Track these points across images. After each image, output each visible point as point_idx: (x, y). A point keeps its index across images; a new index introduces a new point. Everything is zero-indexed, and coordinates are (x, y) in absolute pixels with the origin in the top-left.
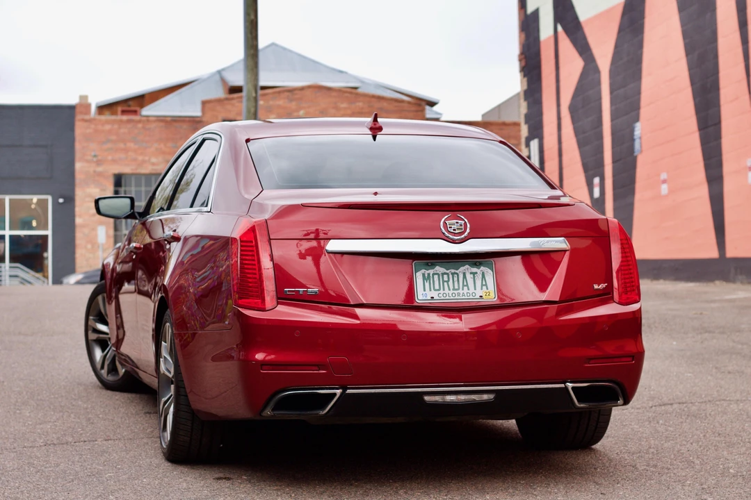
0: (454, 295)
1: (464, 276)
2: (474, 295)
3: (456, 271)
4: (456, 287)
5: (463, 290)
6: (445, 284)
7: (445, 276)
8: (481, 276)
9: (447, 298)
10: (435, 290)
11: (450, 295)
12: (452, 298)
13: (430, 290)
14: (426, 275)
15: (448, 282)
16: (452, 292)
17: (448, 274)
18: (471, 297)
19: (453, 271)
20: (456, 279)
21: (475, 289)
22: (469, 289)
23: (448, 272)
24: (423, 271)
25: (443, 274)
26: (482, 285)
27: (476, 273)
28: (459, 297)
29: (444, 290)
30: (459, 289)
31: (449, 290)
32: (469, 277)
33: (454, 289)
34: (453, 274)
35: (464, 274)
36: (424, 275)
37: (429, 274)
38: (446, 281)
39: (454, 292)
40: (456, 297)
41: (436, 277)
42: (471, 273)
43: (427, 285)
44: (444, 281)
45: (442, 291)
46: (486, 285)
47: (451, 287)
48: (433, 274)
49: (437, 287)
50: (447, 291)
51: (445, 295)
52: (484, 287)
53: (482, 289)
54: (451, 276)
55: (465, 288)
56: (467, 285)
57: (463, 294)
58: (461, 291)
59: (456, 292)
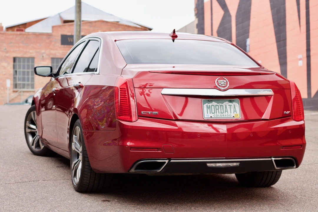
0: (221, 116)
1: (226, 107)
2: (230, 115)
4: (222, 112)
5: (225, 113)
6: (217, 110)
7: (217, 107)
8: (233, 107)
9: (218, 117)
10: (212, 113)
11: (219, 116)
12: (220, 117)
13: (210, 113)
14: (208, 106)
15: (218, 109)
16: (220, 114)
17: (218, 106)
18: (229, 117)
19: (221, 104)
20: (222, 108)
21: (231, 113)
22: (228, 113)
23: (218, 104)
24: (207, 104)
27: (231, 105)
28: (223, 117)
29: (216, 113)
30: (223, 113)
31: (219, 113)
32: (228, 107)
33: (221, 113)
34: (220, 106)
36: (207, 106)
37: (209, 106)
38: (217, 109)
39: (221, 114)
40: (222, 117)
41: (213, 107)
42: (229, 105)
43: (209, 111)
44: (216, 109)
46: (236, 111)
47: (220, 112)
48: (212, 106)
51: (217, 116)
52: (235, 112)
53: (234, 113)
54: (220, 107)
56: (227, 111)
57: (226, 116)
58: (224, 114)
59: (222, 114)
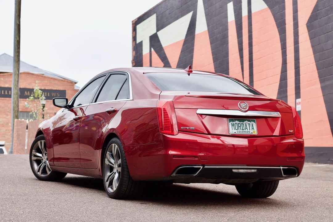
3: (243, 123)
4: (243, 129)
6: (239, 127)
9: (240, 133)
13: (234, 130)
18: (248, 133)
19: (242, 123)
20: (243, 126)
21: (250, 130)
24: (231, 122)
25: (238, 124)
26: (252, 129)
27: (250, 124)
34: (242, 124)
35: (246, 124)
36: (232, 124)
40: (243, 133)
42: (248, 124)
43: (233, 127)
45: (238, 130)
48: (235, 124)
49: (237, 129)
50: (240, 130)
54: (241, 124)
55: (246, 129)
57: (246, 132)
59: (243, 131)
